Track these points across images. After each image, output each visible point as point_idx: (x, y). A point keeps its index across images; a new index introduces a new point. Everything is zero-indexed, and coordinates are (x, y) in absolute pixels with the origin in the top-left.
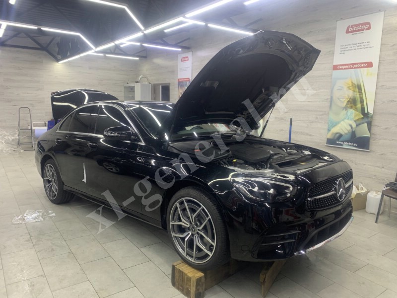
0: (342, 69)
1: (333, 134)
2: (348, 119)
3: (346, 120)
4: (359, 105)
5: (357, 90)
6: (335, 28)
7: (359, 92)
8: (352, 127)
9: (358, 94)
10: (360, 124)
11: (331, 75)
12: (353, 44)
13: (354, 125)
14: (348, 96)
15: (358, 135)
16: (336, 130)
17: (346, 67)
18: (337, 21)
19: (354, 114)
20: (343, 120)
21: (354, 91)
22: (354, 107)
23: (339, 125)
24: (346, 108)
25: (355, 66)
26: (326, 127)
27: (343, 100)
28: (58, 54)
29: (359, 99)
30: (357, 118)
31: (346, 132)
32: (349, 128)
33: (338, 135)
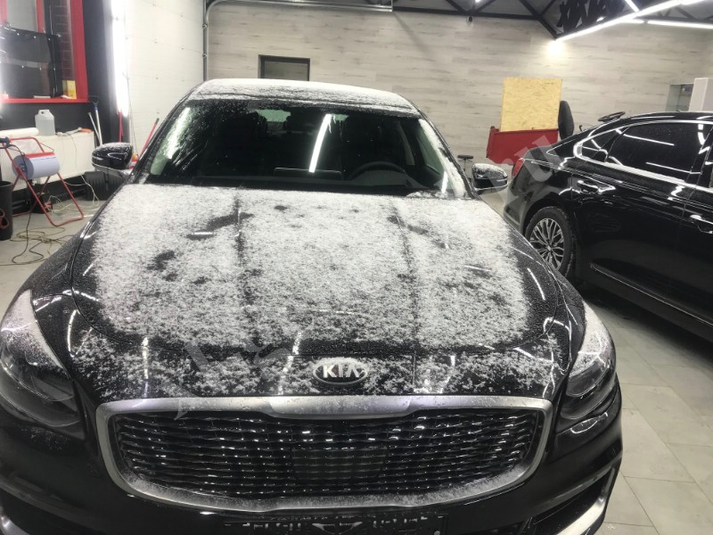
28: (559, 25)
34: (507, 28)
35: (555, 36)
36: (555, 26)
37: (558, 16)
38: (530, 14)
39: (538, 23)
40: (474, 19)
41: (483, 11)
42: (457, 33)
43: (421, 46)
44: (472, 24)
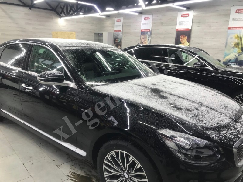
0: (233, 29)
1: (226, 59)
2: (235, 52)
3: (234, 53)
4: (240, 46)
5: (240, 39)
6: (230, 10)
7: (241, 40)
8: (236, 56)
9: (240, 41)
10: (240, 55)
11: (227, 32)
12: (239, 18)
13: (237, 55)
14: (235, 42)
15: (239, 59)
16: (228, 57)
17: (235, 28)
18: (231, 6)
19: (237, 50)
20: (232, 53)
21: (238, 40)
22: (238, 47)
23: (230, 55)
24: (233, 47)
25: (239, 28)
26: (223, 56)
27: (232, 44)
29: (240, 43)
30: (239, 52)
31: (233, 58)
32: (235, 57)
33: (229, 60)
34: (43, 13)
35: (60, 17)
36: (60, 13)
37: (61, 10)
38: (51, 9)
39: (54, 12)
40: (32, 8)
41: (34, 6)
42: (25, 13)
43: (11, 18)
44: (30, 10)
